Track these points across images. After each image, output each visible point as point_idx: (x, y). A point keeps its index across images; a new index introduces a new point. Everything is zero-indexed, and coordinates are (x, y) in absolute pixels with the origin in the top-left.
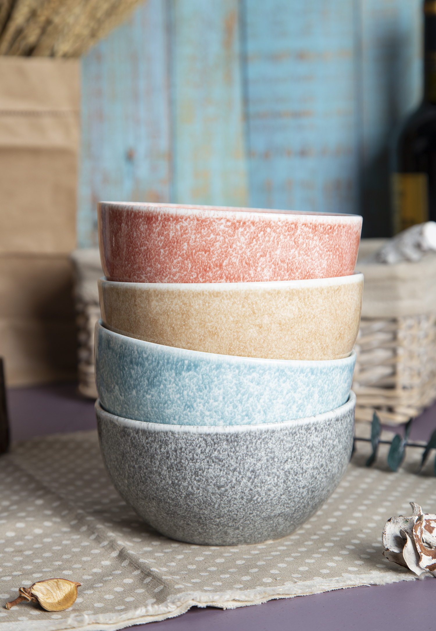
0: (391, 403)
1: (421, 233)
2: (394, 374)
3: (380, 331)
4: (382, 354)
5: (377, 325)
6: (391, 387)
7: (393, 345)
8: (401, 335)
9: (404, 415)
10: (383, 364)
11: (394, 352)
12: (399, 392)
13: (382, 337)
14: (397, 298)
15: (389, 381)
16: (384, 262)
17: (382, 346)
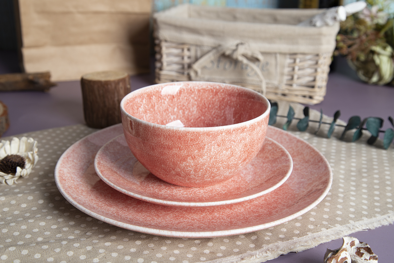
0: (311, 94)
1: (337, 12)
2: (314, 80)
3: (310, 60)
4: (309, 71)
5: (308, 57)
6: (313, 87)
7: (316, 67)
8: (320, 62)
9: (317, 100)
10: (309, 75)
11: (316, 71)
12: (316, 89)
13: (310, 62)
14: (321, 44)
15: (312, 84)
16: (315, 26)
17: (310, 67)
